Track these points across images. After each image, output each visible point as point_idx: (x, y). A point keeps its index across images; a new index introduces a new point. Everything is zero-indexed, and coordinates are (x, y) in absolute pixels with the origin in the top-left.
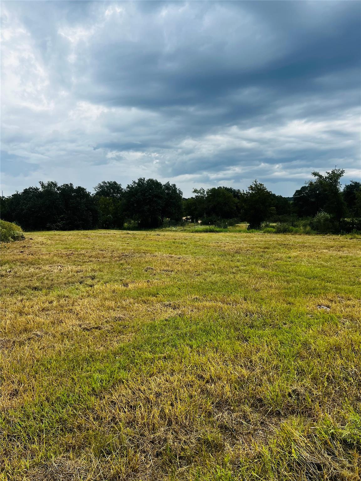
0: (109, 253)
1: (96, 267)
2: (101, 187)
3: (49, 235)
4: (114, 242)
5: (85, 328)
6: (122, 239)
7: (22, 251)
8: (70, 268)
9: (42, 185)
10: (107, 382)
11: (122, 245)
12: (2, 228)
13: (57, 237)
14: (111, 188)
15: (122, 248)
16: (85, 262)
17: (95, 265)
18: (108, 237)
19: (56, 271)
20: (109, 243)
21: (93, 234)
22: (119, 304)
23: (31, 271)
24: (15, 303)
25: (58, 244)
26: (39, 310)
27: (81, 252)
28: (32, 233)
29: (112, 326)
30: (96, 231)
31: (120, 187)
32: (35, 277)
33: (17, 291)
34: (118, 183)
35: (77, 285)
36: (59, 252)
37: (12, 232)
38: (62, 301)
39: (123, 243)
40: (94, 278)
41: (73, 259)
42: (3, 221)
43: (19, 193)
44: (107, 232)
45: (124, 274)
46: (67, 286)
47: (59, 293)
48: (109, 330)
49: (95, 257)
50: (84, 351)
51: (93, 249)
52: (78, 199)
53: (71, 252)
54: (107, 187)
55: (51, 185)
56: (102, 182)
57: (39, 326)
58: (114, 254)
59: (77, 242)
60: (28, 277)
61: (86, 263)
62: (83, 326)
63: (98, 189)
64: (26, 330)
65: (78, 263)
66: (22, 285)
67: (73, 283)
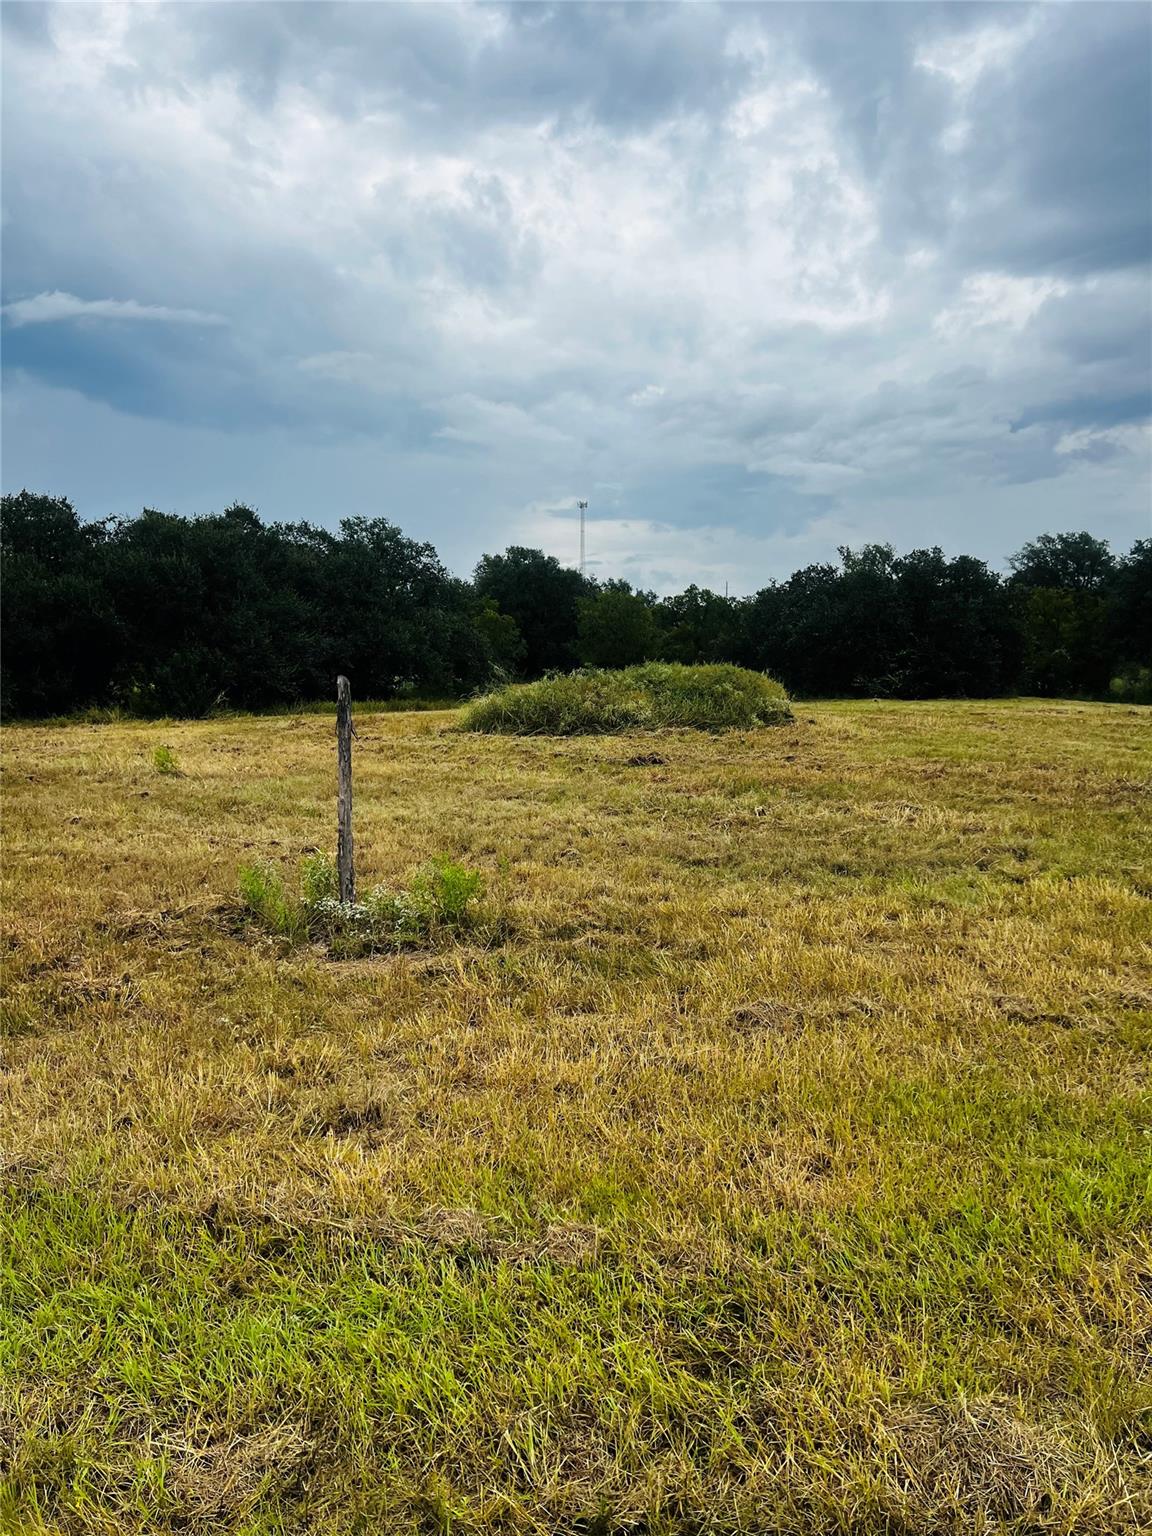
0: (1070, 778)
1: (1025, 818)
2: (1033, 554)
3: (862, 712)
4: (1085, 741)
5: (1016, 1013)
6: (1113, 731)
7: (791, 755)
8: (940, 816)
9: (848, 557)
10: (1117, 1205)
11: (1116, 752)
12: (735, 688)
13: (888, 720)
14: (1070, 557)
15: (1117, 761)
16: (987, 801)
17: (1025, 814)
18: (1058, 723)
19: (895, 821)
20: (1064, 742)
21: (1002, 711)
22: (1128, 951)
23: (823, 817)
24: (788, 905)
25: (895, 739)
26: (859, 934)
27: (972, 767)
28: (812, 705)
29: (1112, 1023)
30: (1010, 703)
31: (1104, 551)
32: (836, 836)
33: (788, 869)
34: (1097, 536)
35: (971, 872)
36: (902, 765)
37: (760, 701)
38: (929, 917)
39: (1120, 747)
40: (1026, 854)
41: (949, 790)
42: (736, 667)
43: (777, 586)
44: (1053, 707)
45: (1136, 854)
46: (939, 870)
47: (915, 890)
48: (1101, 1035)
49: (1020, 787)
50: (1023, 1089)
51: (1012, 761)
52: (958, 597)
53: (939, 767)
54: (1054, 553)
55: (875, 556)
56: (1039, 539)
57: (867, 982)
58: (1089, 780)
59: (955, 737)
60: (816, 832)
61: (992, 805)
62: (1007, 1006)
63: (1022, 563)
64: (828, 988)
65: (967, 803)
66: (801, 854)
67: (956, 864)
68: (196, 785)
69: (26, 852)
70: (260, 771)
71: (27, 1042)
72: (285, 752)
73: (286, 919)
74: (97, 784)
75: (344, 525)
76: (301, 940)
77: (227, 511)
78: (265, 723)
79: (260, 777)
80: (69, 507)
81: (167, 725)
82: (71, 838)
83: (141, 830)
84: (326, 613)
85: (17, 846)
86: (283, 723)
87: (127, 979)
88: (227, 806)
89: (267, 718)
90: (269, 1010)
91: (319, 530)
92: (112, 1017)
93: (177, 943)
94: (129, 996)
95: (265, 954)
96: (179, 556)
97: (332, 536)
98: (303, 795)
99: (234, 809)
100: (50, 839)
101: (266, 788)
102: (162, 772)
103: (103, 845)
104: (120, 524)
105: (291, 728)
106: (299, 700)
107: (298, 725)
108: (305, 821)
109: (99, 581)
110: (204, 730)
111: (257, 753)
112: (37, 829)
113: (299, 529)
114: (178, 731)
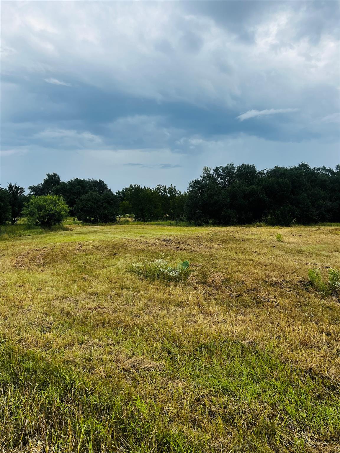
68: (289, 245)
69: (243, 259)
70: (308, 242)
71: (249, 309)
72: (316, 237)
73: (323, 287)
74: (260, 243)
75: (337, 166)
76: (328, 295)
77: (299, 165)
78: (308, 228)
79: (308, 244)
80: (254, 167)
81: (278, 228)
82: (255, 257)
83: (274, 256)
84: (330, 195)
85: (241, 257)
86: (314, 229)
87: (275, 297)
88: (299, 252)
89: (308, 227)
90: (320, 314)
91: (329, 169)
92: (272, 307)
93: (288, 289)
94: (276, 302)
95: (316, 296)
96: (285, 179)
97: (333, 170)
98: (324, 250)
99: (301, 253)
100: (249, 256)
101: (311, 247)
102: (278, 241)
103: (263, 260)
104: (268, 171)
105: (317, 230)
106: (319, 222)
107: (319, 229)
108: (325, 258)
109: (261, 187)
110: (289, 230)
111: (306, 237)
112: (245, 253)
113: (322, 169)
114: (281, 230)
